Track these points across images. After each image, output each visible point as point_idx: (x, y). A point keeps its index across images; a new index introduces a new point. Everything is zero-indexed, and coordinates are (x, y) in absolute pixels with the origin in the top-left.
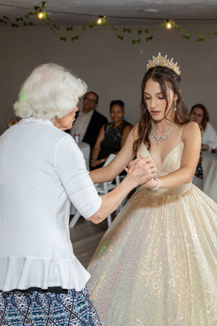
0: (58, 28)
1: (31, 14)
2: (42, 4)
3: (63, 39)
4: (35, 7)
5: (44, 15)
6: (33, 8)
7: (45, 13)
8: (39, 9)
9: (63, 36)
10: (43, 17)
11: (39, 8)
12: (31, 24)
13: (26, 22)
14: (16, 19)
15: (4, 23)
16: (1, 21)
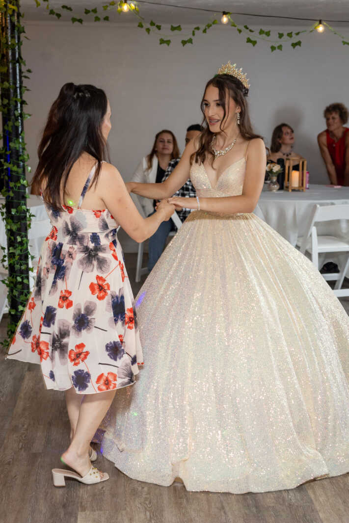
0: (158, 26)
1: (112, 3)
9: (165, 39)
12: (106, 19)
13: (99, 17)
14: (86, 10)
15: (55, 16)
16: (52, 12)
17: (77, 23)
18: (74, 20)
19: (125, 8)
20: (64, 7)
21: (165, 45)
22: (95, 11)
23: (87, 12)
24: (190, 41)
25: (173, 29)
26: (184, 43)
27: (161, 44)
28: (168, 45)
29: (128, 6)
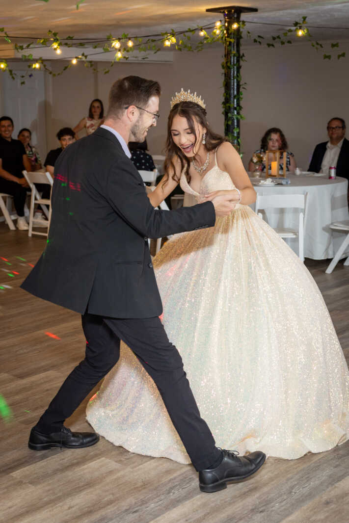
0: (321, 45)
1: (290, 31)
2: (303, 20)
3: (329, 57)
4: (295, 23)
5: (304, 32)
6: (293, 25)
7: (305, 30)
8: (298, 25)
9: (327, 54)
10: (303, 34)
11: (300, 24)
12: (289, 42)
13: (284, 41)
14: (273, 37)
15: (258, 43)
16: (255, 41)
17: (271, 47)
18: (269, 45)
19: (300, 33)
20: (259, 36)
21: (327, 59)
22: (278, 37)
23: (274, 38)
24: (343, 55)
25: (333, 46)
26: (339, 56)
27: (325, 58)
28: (330, 59)
29: (303, 31)
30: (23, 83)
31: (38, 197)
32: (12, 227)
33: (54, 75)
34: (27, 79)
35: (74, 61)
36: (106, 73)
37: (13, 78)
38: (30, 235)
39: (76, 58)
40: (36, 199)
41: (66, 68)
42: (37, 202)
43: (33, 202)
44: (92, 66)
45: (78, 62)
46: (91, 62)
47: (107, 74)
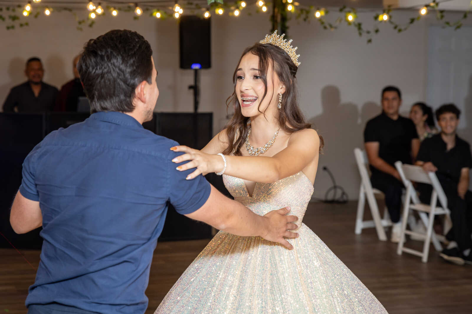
30: (370, 41)
31: (415, 200)
32: (382, 236)
33: (400, 31)
34: (373, 36)
35: (423, 11)
36: (458, 27)
37: (360, 34)
38: (400, 252)
39: (427, 6)
40: (411, 202)
41: (412, 21)
42: (413, 207)
43: (407, 207)
44: (442, 17)
45: (429, 12)
46: (442, 12)
47: (458, 30)
